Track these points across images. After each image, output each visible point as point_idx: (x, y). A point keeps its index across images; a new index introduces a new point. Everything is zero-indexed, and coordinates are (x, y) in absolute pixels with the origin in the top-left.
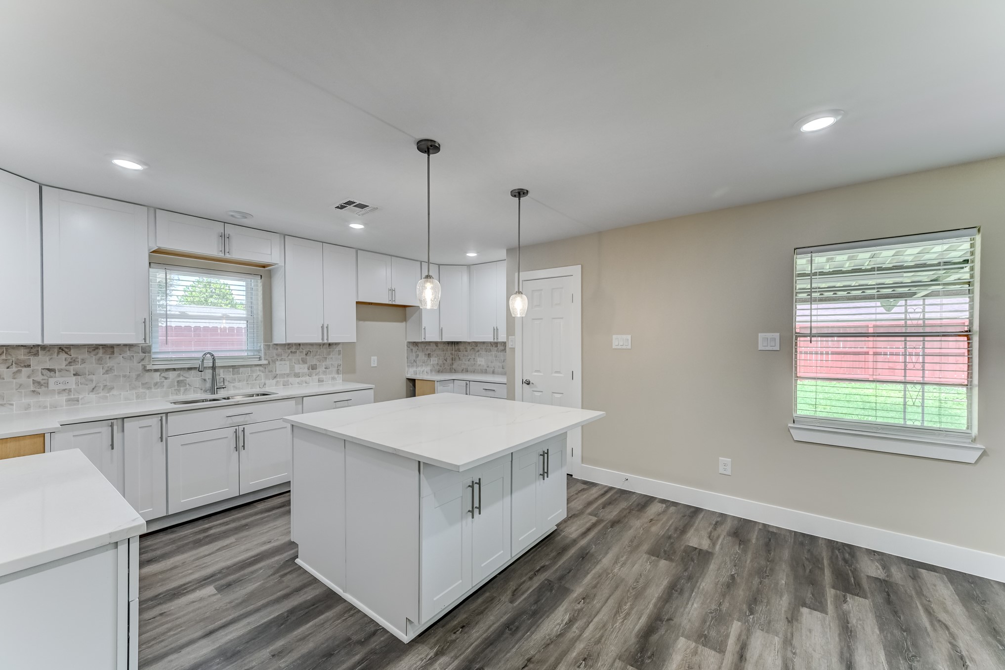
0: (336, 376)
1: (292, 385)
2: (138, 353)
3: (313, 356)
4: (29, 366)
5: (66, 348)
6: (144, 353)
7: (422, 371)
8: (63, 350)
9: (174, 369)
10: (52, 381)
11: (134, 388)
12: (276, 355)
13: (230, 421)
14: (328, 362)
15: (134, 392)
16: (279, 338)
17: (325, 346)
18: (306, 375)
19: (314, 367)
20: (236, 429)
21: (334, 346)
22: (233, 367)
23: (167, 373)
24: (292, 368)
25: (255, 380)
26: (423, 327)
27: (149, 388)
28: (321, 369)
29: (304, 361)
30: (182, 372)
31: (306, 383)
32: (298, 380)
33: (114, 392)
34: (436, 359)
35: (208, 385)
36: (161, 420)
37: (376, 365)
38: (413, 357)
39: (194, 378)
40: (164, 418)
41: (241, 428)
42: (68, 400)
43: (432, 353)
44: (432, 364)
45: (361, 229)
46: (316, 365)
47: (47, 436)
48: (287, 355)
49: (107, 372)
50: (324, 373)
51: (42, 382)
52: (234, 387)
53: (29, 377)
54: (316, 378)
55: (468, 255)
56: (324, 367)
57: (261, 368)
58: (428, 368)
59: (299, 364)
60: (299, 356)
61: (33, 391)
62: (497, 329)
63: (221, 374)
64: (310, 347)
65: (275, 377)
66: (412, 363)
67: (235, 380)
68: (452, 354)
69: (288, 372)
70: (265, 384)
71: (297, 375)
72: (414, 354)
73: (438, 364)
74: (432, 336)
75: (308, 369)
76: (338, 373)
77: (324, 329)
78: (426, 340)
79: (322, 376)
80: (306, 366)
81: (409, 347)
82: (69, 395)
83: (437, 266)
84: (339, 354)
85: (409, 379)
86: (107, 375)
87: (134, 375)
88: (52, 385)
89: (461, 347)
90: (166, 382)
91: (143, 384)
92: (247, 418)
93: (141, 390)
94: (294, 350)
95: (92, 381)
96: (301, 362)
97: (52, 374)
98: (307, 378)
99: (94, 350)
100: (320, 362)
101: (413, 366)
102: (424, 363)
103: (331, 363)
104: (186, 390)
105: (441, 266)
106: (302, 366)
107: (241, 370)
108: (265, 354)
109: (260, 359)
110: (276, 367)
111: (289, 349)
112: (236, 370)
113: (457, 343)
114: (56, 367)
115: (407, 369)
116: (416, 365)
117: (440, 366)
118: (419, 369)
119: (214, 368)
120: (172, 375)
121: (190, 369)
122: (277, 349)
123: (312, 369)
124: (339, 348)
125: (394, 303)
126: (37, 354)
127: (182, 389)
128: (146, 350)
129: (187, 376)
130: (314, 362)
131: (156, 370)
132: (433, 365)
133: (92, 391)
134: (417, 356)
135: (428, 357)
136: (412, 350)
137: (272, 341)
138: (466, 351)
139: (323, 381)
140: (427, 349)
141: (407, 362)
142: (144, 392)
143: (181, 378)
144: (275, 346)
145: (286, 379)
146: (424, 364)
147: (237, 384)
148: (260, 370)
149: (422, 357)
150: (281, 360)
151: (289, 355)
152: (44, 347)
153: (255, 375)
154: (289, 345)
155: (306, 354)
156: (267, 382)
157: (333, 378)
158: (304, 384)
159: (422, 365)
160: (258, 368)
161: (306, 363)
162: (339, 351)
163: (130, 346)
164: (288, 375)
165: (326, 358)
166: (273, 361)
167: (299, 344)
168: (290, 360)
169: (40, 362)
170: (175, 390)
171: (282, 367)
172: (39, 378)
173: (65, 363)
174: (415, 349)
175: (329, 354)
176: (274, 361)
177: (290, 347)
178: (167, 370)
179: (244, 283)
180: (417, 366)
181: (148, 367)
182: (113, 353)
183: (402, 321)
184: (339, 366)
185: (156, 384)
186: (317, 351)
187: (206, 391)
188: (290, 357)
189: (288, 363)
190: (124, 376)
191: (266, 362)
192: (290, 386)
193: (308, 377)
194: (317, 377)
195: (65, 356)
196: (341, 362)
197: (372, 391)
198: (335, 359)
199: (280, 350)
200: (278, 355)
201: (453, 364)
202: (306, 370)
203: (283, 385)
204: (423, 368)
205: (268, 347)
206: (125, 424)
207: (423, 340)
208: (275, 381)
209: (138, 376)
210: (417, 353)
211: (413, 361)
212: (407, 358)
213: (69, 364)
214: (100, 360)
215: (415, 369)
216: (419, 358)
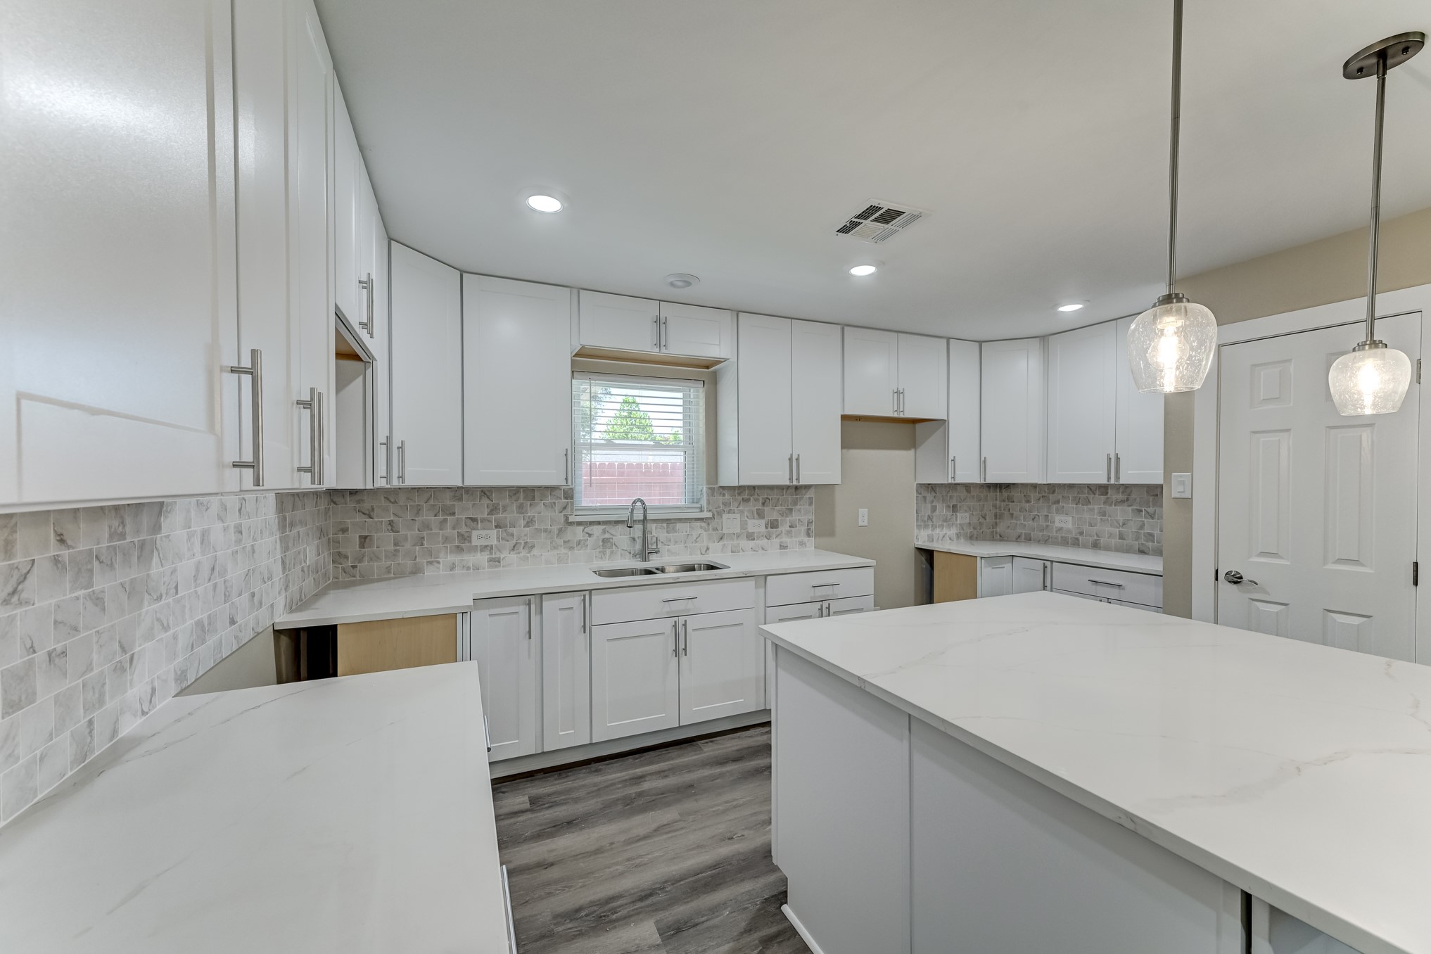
0: (806, 539)
1: (743, 551)
2: (560, 498)
3: (772, 506)
4: (453, 514)
5: (488, 491)
6: (566, 498)
7: (941, 536)
8: (485, 493)
9: (599, 523)
10: (475, 533)
11: (555, 548)
12: (723, 503)
13: (667, 608)
14: (795, 517)
15: (555, 552)
16: (729, 477)
17: (789, 491)
18: (763, 536)
19: (773, 525)
20: (675, 622)
21: (803, 491)
22: (668, 521)
23: (591, 527)
24: (744, 525)
25: (696, 541)
26: (951, 457)
27: (572, 548)
28: (784, 528)
29: (760, 515)
30: (607, 527)
31: (763, 549)
32: (751, 544)
33: (535, 552)
34: (967, 515)
35: (638, 546)
36: (584, 600)
37: (866, 524)
38: (926, 510)
39: (621, 536)
40: (587, 597)
41: (682, 620)
42: (490, 560)
43: (959, 504)
44: (960, 524)
45: (870, 275)
46: (777, 520)
47: (459, 616)
48: (737, 505)
49: (527, 525)
50: (789, 533)
51: (466, 535)
52: (668, 550)
53: (454, 528)
54: (776, 541)
55: (1062, 309)
56: (788, 524)
57: (704, 524)
58: (953, 532)
59: (754, 518)
60: (753, 506)
61: (458, 547)
62: (1118, 459)
63: (656, 531)
64: (769, 491)
65: (721, 538)
66: (925, 522)
67: (670, 541)
68: (995, 506)
69: (738, 530)
70: (708, 549)
71: (750, 537)
72: (929, 506)
73: (970, 523)
74: (967, 473)
75: (766, 528)
76: (809, 535)
77: (794, 462)
78: (957, 481)
79: (786, 540)
80: (763, 522)
81: (920, 494)
82: (491, 553)
83: (977, 344)
84: (811, 504)
85: (920, 550)
86: (528, 529)
87: (555, 529)
88: (475, 542)
89: (1016, 494)
90: (591, 541)
91: (565, 542)
92: (690, 604)
93: (563, 551)
94: (746, 497)
95: (512, 535)
96: (756, 515)
97: (474, 525)
98: (764, 542)
99: (515, 494)
100: (782, 516)
101: (926, 527)
102: (945, 521)
103: (798, 518)
104: (612, 552)
105: (983, 344)
106: (757, 522)
107: (679, 526)
108: (708, 503)
109: (701, 510)
110: (722, 522)
111: (739, 494)
112: (671, 525)
113: (1008, 486)
114: (479, 516)
115: (916, 531)
116: (932, 525)
117: (974, 528)
118: (938, 531)
119: (645, 521)
120: (597, 530)
121: (617, 522)
122: (724, 495)
123: (772, 528)
124: (811, 493)
125: (901, 415)
126: (460, 499)
127: (608, 551)
128: (569, 495)
129: (614, 533)
130: (775, 516)
131: (579, 524)
132: (962, 526)
133: (513, 550)
134: (934, 509)
135: (953, 511)
136: (925, 498)
137: (717, 484)
138: (1028, 501)
139: (785, 547)
140: (951, 497)
141: (917, 520)
142: (566, 554)
143: (607, 536)
144: (721, 490)
145: (735, 542)
146: (945, 524)
147: (672, 547)
148: (701, 527)
149: (942, 510)
150: (729, 512)
151: (740, 504)
152: (468, 490)
153: (695, 535)
154: (741, 489)
155: (763, 504)
156: (711, 545)
157: (802, 544)
158: (761, 552)
159: (942, 525)
160: (699, 524)
161: (763, 518)
162: (811, 499)
163: (552, 489)
164: (738, 536)
165: (791, 510)
166: (718, 513)
167: (754, 487)
168: (742, 512)
169: (465, 510)
170: (600, 552)
171: (731, 522)
172: (463, 530)
173: (486, 511)
174: (929, 496)
175: (795, 503)
176: (720, 514)
177: (741, 492)
178: (592, 523)
179: (680, 395)
180: (934, 527)
181: (571, 519)
182: (534, 498)
183: (908, 448)
184: (810, 523)
185: (579, 543)
186: (778, 499)
187: (635, 556)
188: (741, 508)
189: (738, 516)
190: (546, 531)
191: (709, 515)
192: (741, 553)
193: (766, 540)
194: (778, 540)
195: (486, 501)
196: (812, 517)
197: (871, 571)
198: (804, 513)
199: (727, 497)
200: (724, 504)
201: (996, 524)
202: (763, 529)
203: (732, 552)
204: (945, 531)
205: (712, 490)
206: (544, 603)
207: (950, 481)
208: (721, 543)
209: (560, 530)
210: (934, 504)
211: (926, 519)
212: (917, 513)
213: (491, 513)
214: (521, 507)
215: (929, 532)
216: (937, 512)
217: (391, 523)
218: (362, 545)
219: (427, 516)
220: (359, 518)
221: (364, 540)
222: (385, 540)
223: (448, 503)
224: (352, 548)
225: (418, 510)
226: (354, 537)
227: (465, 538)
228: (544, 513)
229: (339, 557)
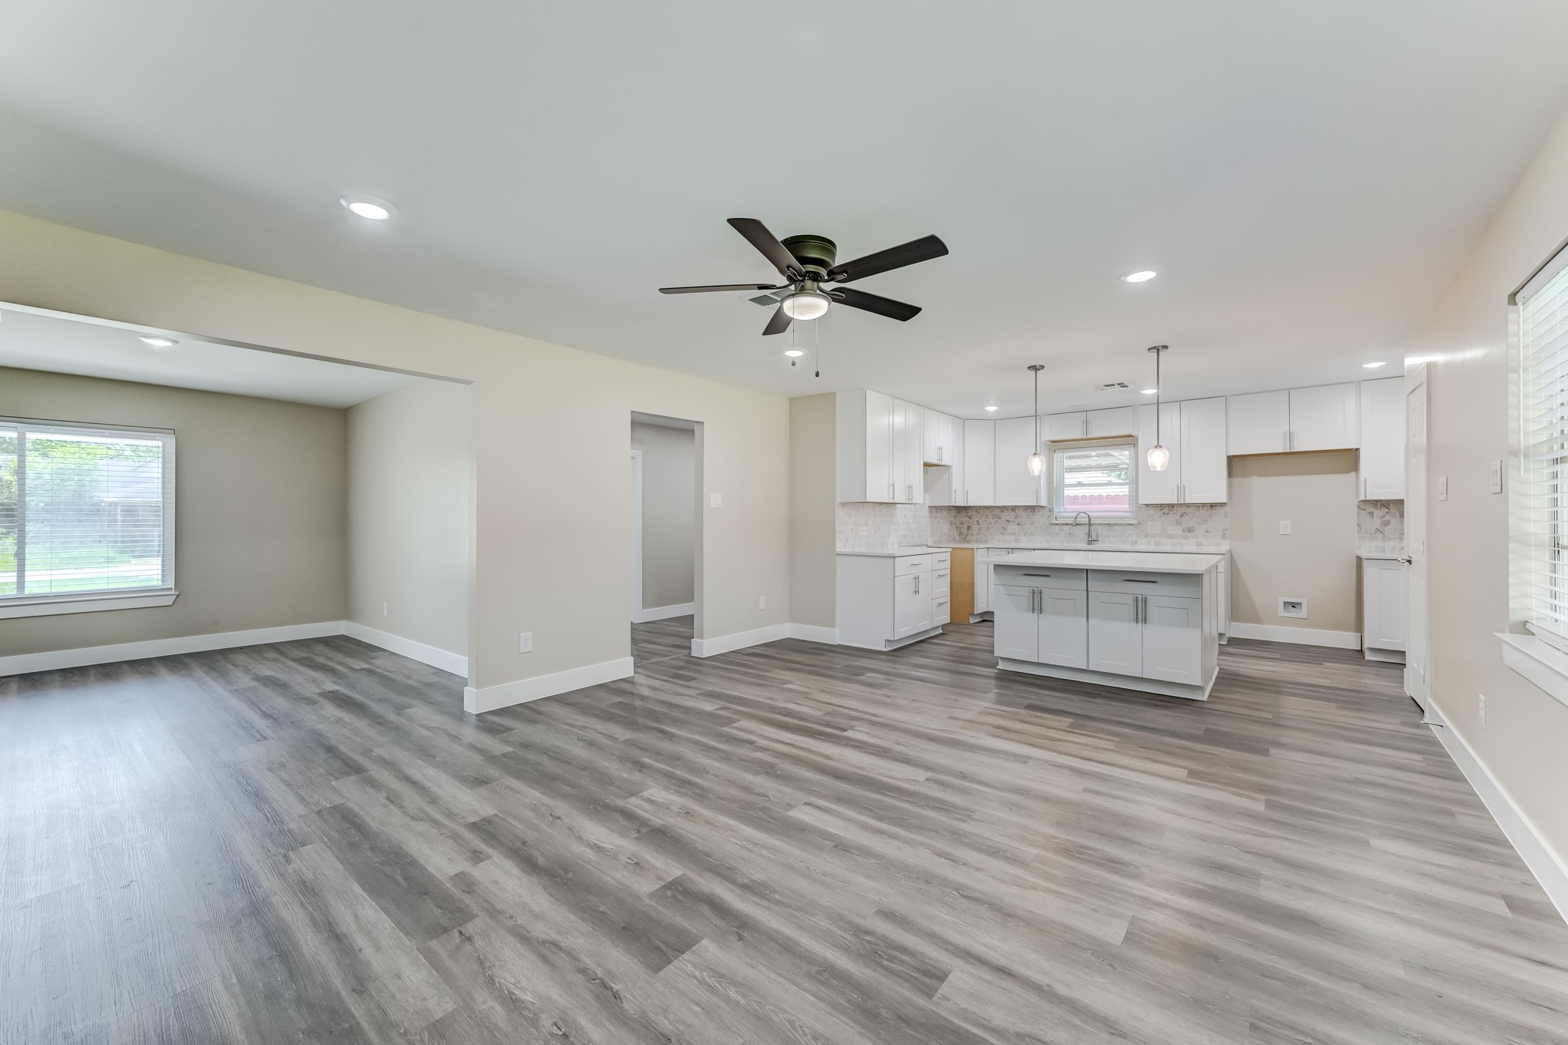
0: (1221, 541)
2: (1047, 512)
3: (1189, 517)
4: (1000, 518)
7: (1398, 548)
8: (1013, 509)
9: (1067, 524)
10: (1009, 527)
11: (1045, 535)
14: (1210, 526)
15: (1044, 538)
17: (1204, 508)
18: (1180, 536)
19: (1190, 530)
21: (1219, 508)
22: (1107, 525)
23: (1063, 526)
24: (1164, 529)
25: (1128, 537)
27: (1053, 536)
28: (1200, 532)
29: (1178, 523)
30: (1070, 527)
31: (1181, 545)
32: (1171, 541)
33: (1035, 537)
37: (1288, 532)
38: (1377, 523)
39: (1078, 532)
42: (1015, 539)
46: (1193, 527)
48: (1158, 516)
49: (1032, 524)
50: (1205, 536)
51: (1005, 527)
52: (1109, 541)
54: (1193, 541)
56: (1204, 530)
57: (1134, 528)
59: (1173, 525)
60: (1173, 516)
63: (1096, 530)
64: (1187, 508)
65: (1146, 536)
66: (1372, 533)
67: (1110, 536)
69: (1160, 532)
70: (1136, 542)
71: (1170, 536)
72: (1379, 520)
75: (1184, 531)
76: (1224, 537)
77: (1181, 489)
79: (1200, 540)
80: (1181, 528)
81: (1364, 510)
82: (1016, 536)
84: (1225, 516)
86: (1032, 526)
87: (1045, 526)
90: (1063, 533)
91: (1050, 533)
93: (1049, 537)
94: (1167, 510)
95: (1025, 528)
96: (1175, 524)
97: (1008, 523)
98: (1182, 540)
99: (1026, 509)
100: (1198, 525)
103: (1213, 526)
104: (1075, 540)
106: (1176, 528)
107: (1115, 527)
108: (1136, 514)
109: (1131, 518)
110: (1147, 527)
111: (1161, 510)
112: (1111, 527)
114: (1010, 519)
115: (1357, 541)
119: (1090, 524)
120: (1066, 528)
121: (1076, 524)
122: (1147, 509)
123: (1189, 532)
124: (1226, 509)
127: (1072, 539)
128: (1051, 511)
129: (1074, 530)
130: (1191, 525)
131: (1057, 524)
133: (1025, 535)
134: (1388, 523)
136: (1372, 514)
137: (1140, 503)
139: (1202, 545)
141: (1359, 532)
142: (1050, 539)
143: (1072, 531)
144: (1145, 506)
145: (1157, 539)
147: (1111, 539)
148: (1132, 529)
150: (1153, 520)
151: (1161, 515)
152: (1006, 508)
153: (1127, 533)
154: (1162, 506)
155: (1181, 516)
156: (1138, 540)
157: (1217, 544)
159: (1401, 538)
160: (1130, 527)
161: (1181, 525)
162: (1226, 513)
163: (1043, 507)
164: (1160, 535)
165: (1206, 521)
166: (1144, 521)
167: (1173, 506)
168: (1163, 521)
169: (1005, 516)
170: (1068, 539)
171: (1154, 527)
172: (1004, 525)
174: (1378, 513)
175: (1210, 516)
176: (1146, 522)
177: (1163, 508)
178: (1063, 524)
180: (1385, 539)
181: (1052, 522)
182: (1034, 512)
183: (1347, 472)
184: (1225, 530)
185: (1056, 534)
186: (1192, 513)
188: (1163, 517)
189: (1159, 523)
190: (1040, 527)
191: (1138, 522)
193: (1183, 537)
195: (1013, 513)
196: (1228, 526)
198: (1219, 523)
199: (1149, 510)
200: (1148, 515)
202: (1181, 532)
205: (1137, 506)
208: (1146, 540)
209: (1047, 527)
210: (1387, 518)
211: (1373, 531)
212: (1358, 525)
213: (1015, 518)
214: (1028, 515)
215: (1379, 543)
216: (1391, 526)
217: (977, 521)
218: (968, 530)
219: (990, 519)
220: (967, 519)
221: (968, 527)
222: (975, 527)
223: (998, 513)
224: (964, 531)
225: (987, 516)
226: (966, 526)
227: (1004, 529)
228: (1039, 518)
229: (961, 534)
